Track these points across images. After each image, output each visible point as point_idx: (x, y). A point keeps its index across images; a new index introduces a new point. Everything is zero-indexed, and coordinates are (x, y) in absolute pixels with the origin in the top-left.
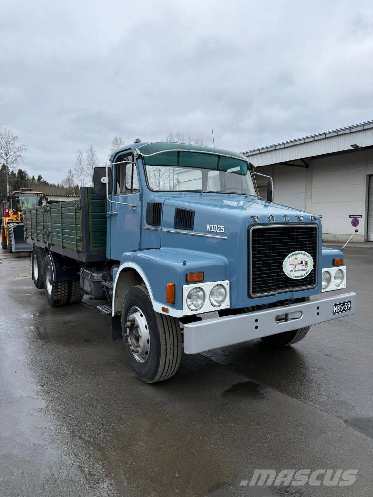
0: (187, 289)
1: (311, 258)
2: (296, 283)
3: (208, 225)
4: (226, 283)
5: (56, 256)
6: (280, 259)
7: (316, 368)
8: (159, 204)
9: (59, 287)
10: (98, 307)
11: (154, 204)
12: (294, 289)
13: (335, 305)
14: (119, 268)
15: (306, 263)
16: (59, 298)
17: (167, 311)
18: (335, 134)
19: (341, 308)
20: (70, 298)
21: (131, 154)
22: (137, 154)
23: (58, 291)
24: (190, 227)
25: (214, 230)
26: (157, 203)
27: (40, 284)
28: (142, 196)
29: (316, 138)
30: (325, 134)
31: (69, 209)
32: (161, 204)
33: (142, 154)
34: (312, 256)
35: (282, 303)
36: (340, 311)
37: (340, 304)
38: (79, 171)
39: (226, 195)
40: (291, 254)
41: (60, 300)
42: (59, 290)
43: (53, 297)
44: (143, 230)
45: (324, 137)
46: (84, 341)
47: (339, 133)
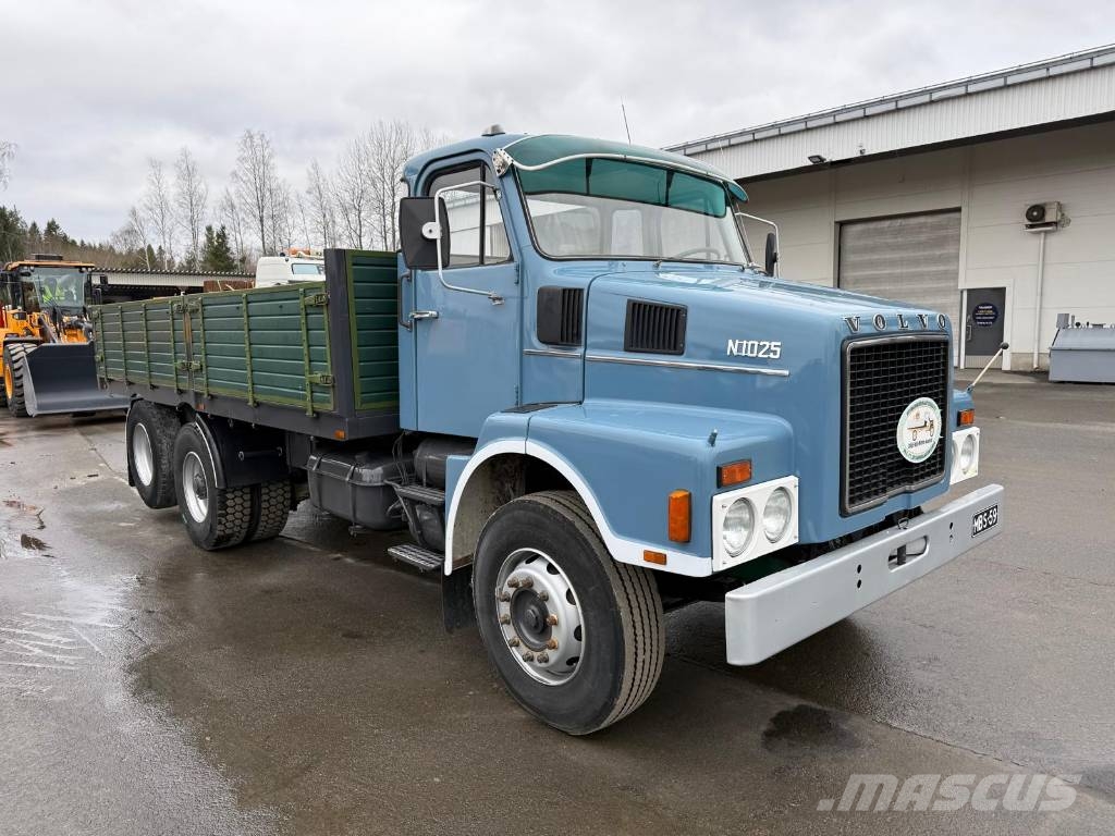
0: (723, 502)
1: (939, 411)
2: (917, 471)
3: (730, 342)
4: (791, 482)
5: (217, 424)
6: (891, 418)
7: (924, 659)
8: (575, 290)
9: (229, 503)
10: (392, 550)
11: (564, 290)
12: (913, 487)
13: (976, 517)
14: (471, 454)
15: (932, 425)
16: (228, 531)
17: (662, 559)
18: (775, 132)
19: (984, 523)
20: (256, 528)
21: (480, 164)
22: (504, 164)
23: (227, 514)
24: (675, 348)
25: (749, 354)
26: (570, 290)
27: (163, 496)
28: (520, 270)
29: (733, 141)
30: (753, 132)
31: (281, 307)
32: (581, 290)
33: (515, 163)
34: (939, 406)
36: (984, 529)
37: (982, 514)
38: (158, 211)
39: (701, 266)
40: (910, 406)
41: (232, 535)
42: (230, 511)
43: (212, 530)
44: (525, 357)
45: (750, 138)
46: (344, 636)
47: (783, 130)
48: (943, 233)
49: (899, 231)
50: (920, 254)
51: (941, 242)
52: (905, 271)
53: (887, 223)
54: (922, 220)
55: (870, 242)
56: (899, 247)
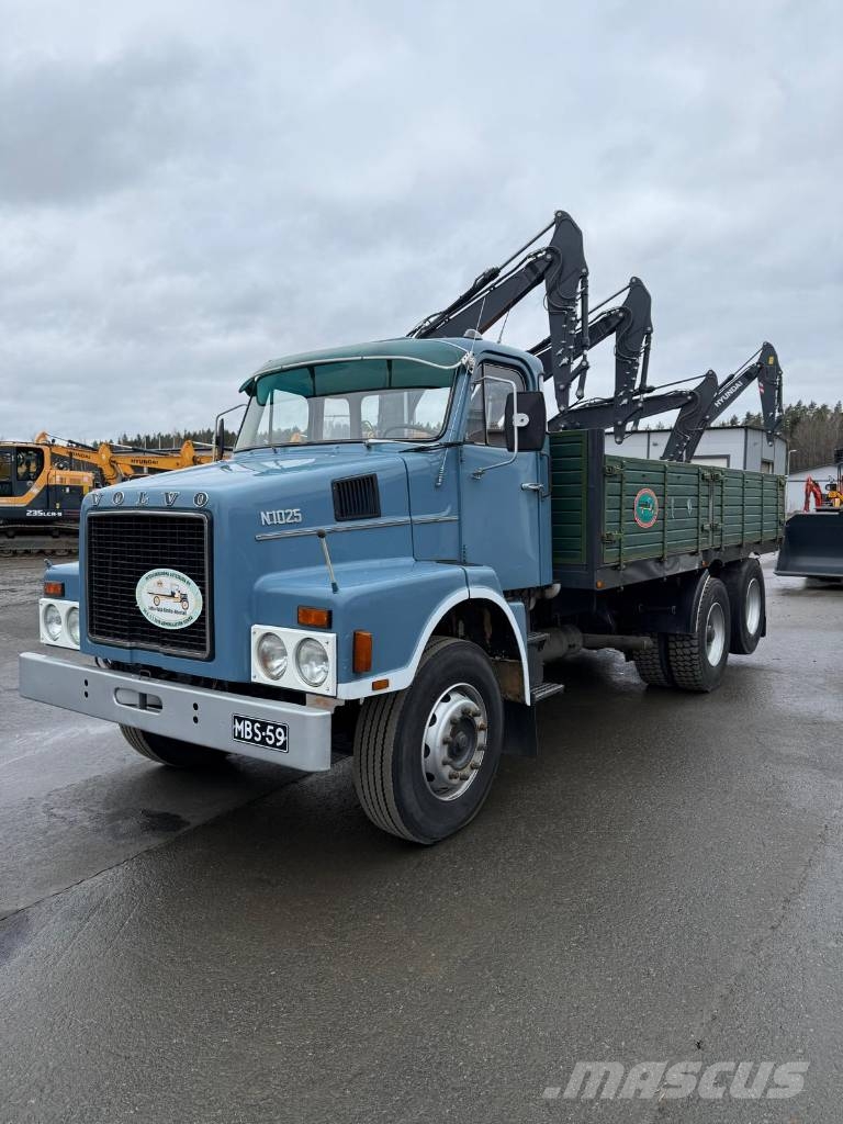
6: (130, 579)
13: (240, 720)
15: (184, 598)
19: (255, 734)
34: (198, 584)
35: (156, 673)
36: (252, 740)
37: (253, 722)
40: (151, 572)
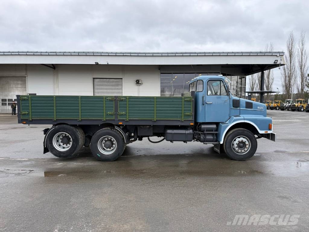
3: (258, 107)
18: (85, 54)
21: (220, 80)
24: (252, 108)
25: (260, 108)
29: (72, 54)
32: (239, 100)
44: (231, 109)
47: (87, 54)
48: (118, 83)
49: (108, 82)
50: (113, 87)
51: (118, 85)
52: (110, 91)
53: (105, 80)
54: (113, 80)
55: (101, 83)
56: (109, 85)
